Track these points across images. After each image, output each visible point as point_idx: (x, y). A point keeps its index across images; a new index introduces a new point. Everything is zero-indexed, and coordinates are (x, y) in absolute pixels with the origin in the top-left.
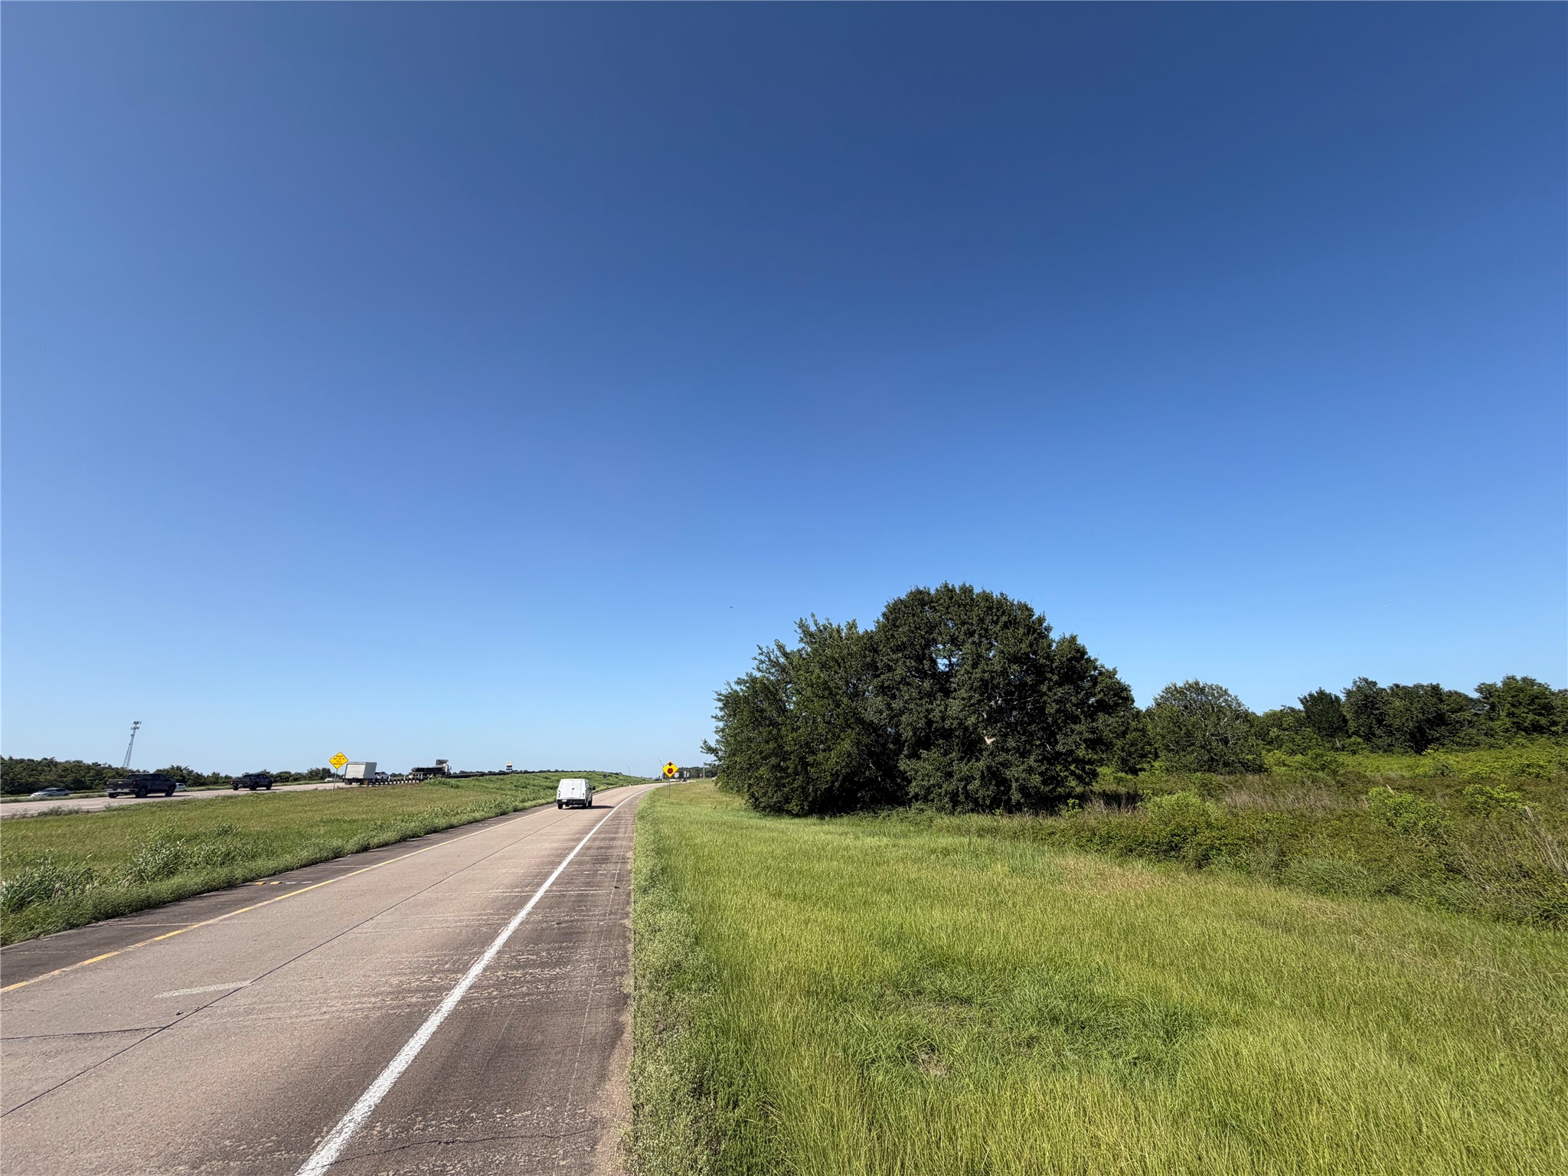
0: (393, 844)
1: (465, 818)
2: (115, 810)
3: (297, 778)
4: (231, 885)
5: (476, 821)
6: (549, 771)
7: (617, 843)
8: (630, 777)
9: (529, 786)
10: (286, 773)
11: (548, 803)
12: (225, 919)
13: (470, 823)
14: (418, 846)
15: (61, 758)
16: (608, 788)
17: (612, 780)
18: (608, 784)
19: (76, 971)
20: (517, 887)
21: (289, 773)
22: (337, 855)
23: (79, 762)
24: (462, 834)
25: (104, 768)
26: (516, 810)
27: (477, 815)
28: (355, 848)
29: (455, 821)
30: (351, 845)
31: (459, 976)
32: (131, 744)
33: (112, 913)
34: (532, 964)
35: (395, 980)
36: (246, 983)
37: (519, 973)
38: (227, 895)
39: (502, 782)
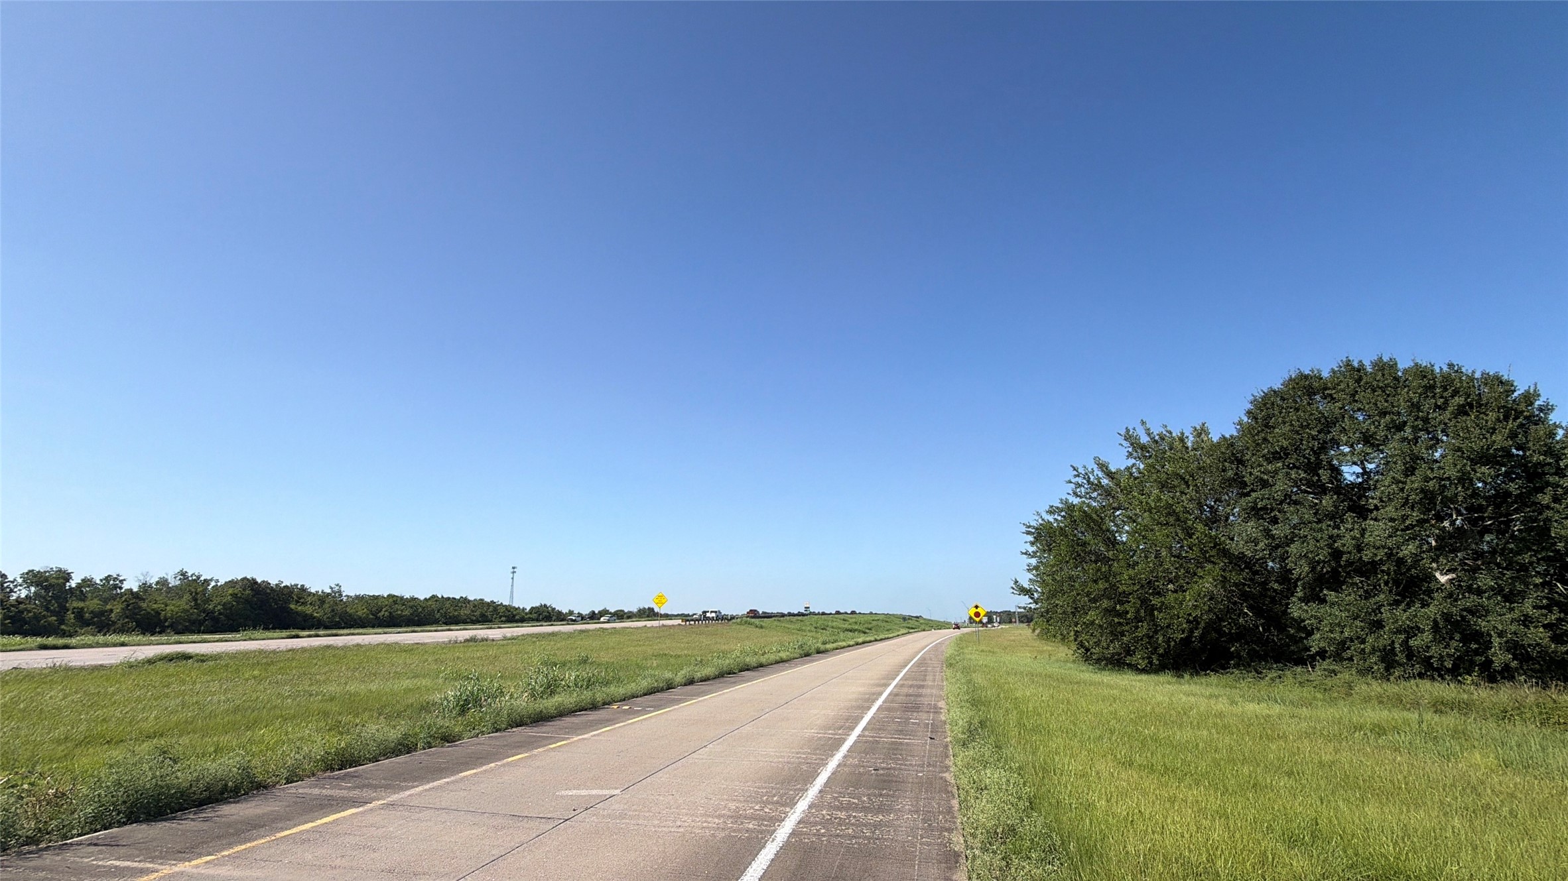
0: (715, 678)
1: (773, 657)
2: (509, 639)
3: (629, 616)
4: (594, 707)
5: (782, 661)
6: (846, 613)
7: (924, 691)
8: (932, 621)
9: (828, 628)
11: (849, 646)
12: (594, 735)
13: (777, 662)
14: (734, 683)
16: (909, 633)
17: (912, 623)
18: (909, 628)
20: (829, 729)
21: (623, 611)
22: (670, 686)
25: (499, 605)
26: (819, 652)
27: (784, 655)
28: (683, 681)
29: (763, 660)
30: (679, 677)
31: (788, 809)
32: (512, 586)
33: (519, 722)
34: (856, 808)
35: (732, 806)
36: (617, 792)
37: (843, 815)
38: (593, 716)
39: (802, 623)
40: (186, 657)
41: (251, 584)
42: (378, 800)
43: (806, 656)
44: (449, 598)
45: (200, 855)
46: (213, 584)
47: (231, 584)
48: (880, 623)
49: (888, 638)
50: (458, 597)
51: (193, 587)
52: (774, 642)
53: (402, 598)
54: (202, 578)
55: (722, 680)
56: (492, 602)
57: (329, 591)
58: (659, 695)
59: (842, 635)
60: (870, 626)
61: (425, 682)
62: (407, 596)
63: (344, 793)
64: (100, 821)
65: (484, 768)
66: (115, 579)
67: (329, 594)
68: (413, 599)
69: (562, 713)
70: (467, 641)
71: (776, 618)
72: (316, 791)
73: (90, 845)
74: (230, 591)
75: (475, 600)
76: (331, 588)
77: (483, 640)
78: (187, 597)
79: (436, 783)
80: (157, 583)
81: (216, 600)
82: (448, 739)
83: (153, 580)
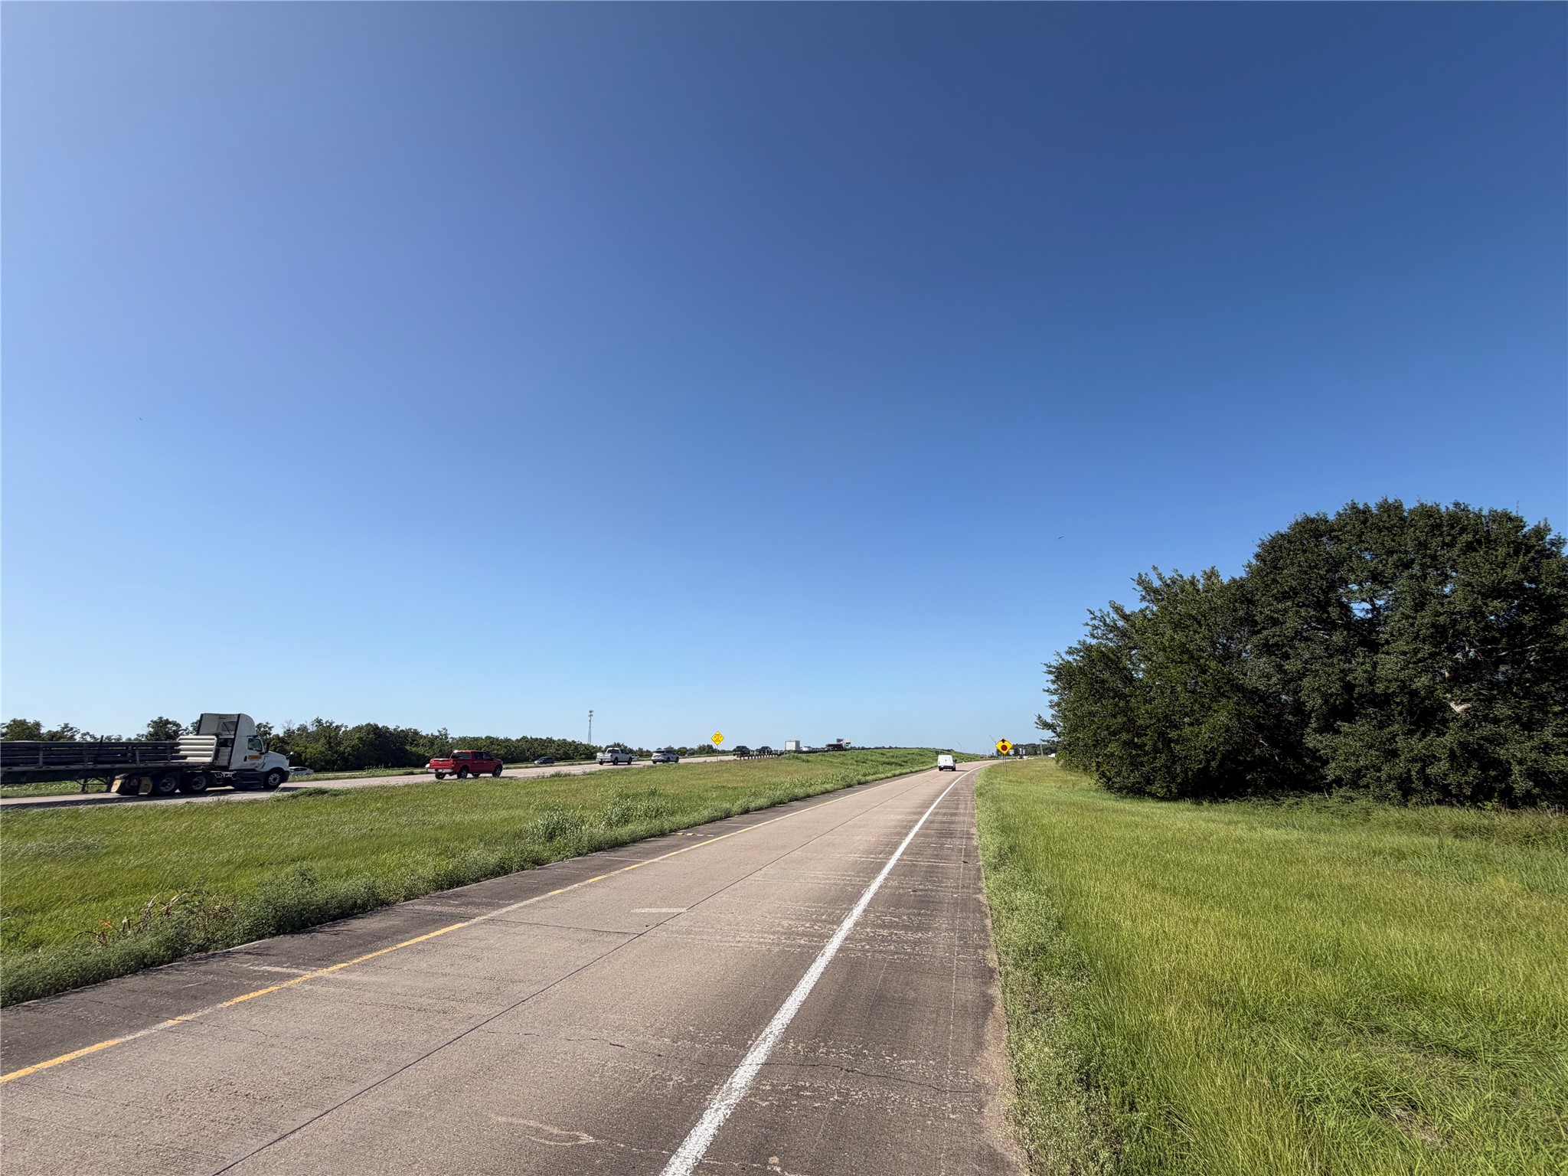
0: (767, 807)
1: (819, 788)
2: (589, 774)
3: (692, 753)
4: (662, 834)
5: (827, 792)
6: (884, 748)
7: (957, 819)
8: (963, 754)
9: (867, 762)
10: (684, 748)
11: (887, 778)
12: (663, 859)
13: (823, 793)
14: (785, 811)
15: (555, 738)
19: (586, 886)
20: (871, 853)
21: (686, 748)
22: (728, 815)
23: (565, 740)
24: (818, 803)
25: (578, 744)
26: (860, 783)
27: (828, 787)
28: (740, 810)
29: (810, 791)
30: (736, 807)
31: (835, 927)
32: (590, 727)
33: (598, 848)
34: (896, 926)
35: (785, 923)
36: (684, 910)
37: (885, 932)
38: (662, 842)
39: (844, 758)
40: (322, 792)
41: (374, 729)
42: (480, 915)
43: (848, 787)
44: (537, 739)
45: (335, 963)
46: (343, 729)
47: (359, 729)
48: (914, 756)
49: (922, 770)
50: (545, 738)
51: (328, 733)
52: (820, 774)
53: (497, 739)
54: (334, 725)
55: (774, 809)
56: (573, 741)
57: (437, 734)
58: (719, 823)
59: (881, 768)
60: (905, 759)
61: (519, 812)
62: (502, 737)
63: (452, 910)
64: (255, 933)
65: (569, 888)
66: (265, 726)
67: (437, 737)
68: (507, 740)
69: (635, 840)
70: (553, 776)
71: (821, 753)
72: (429, 908)
73: (246, 953)
74: (357, 736)
75: (559, 740)
76: (439, 731)
77: (567, 775)
78: (323, 740)
79: (528, 902)
80: (299, 729)
81: (346, 743)
82: (538, 862)
83: (295, 727)
